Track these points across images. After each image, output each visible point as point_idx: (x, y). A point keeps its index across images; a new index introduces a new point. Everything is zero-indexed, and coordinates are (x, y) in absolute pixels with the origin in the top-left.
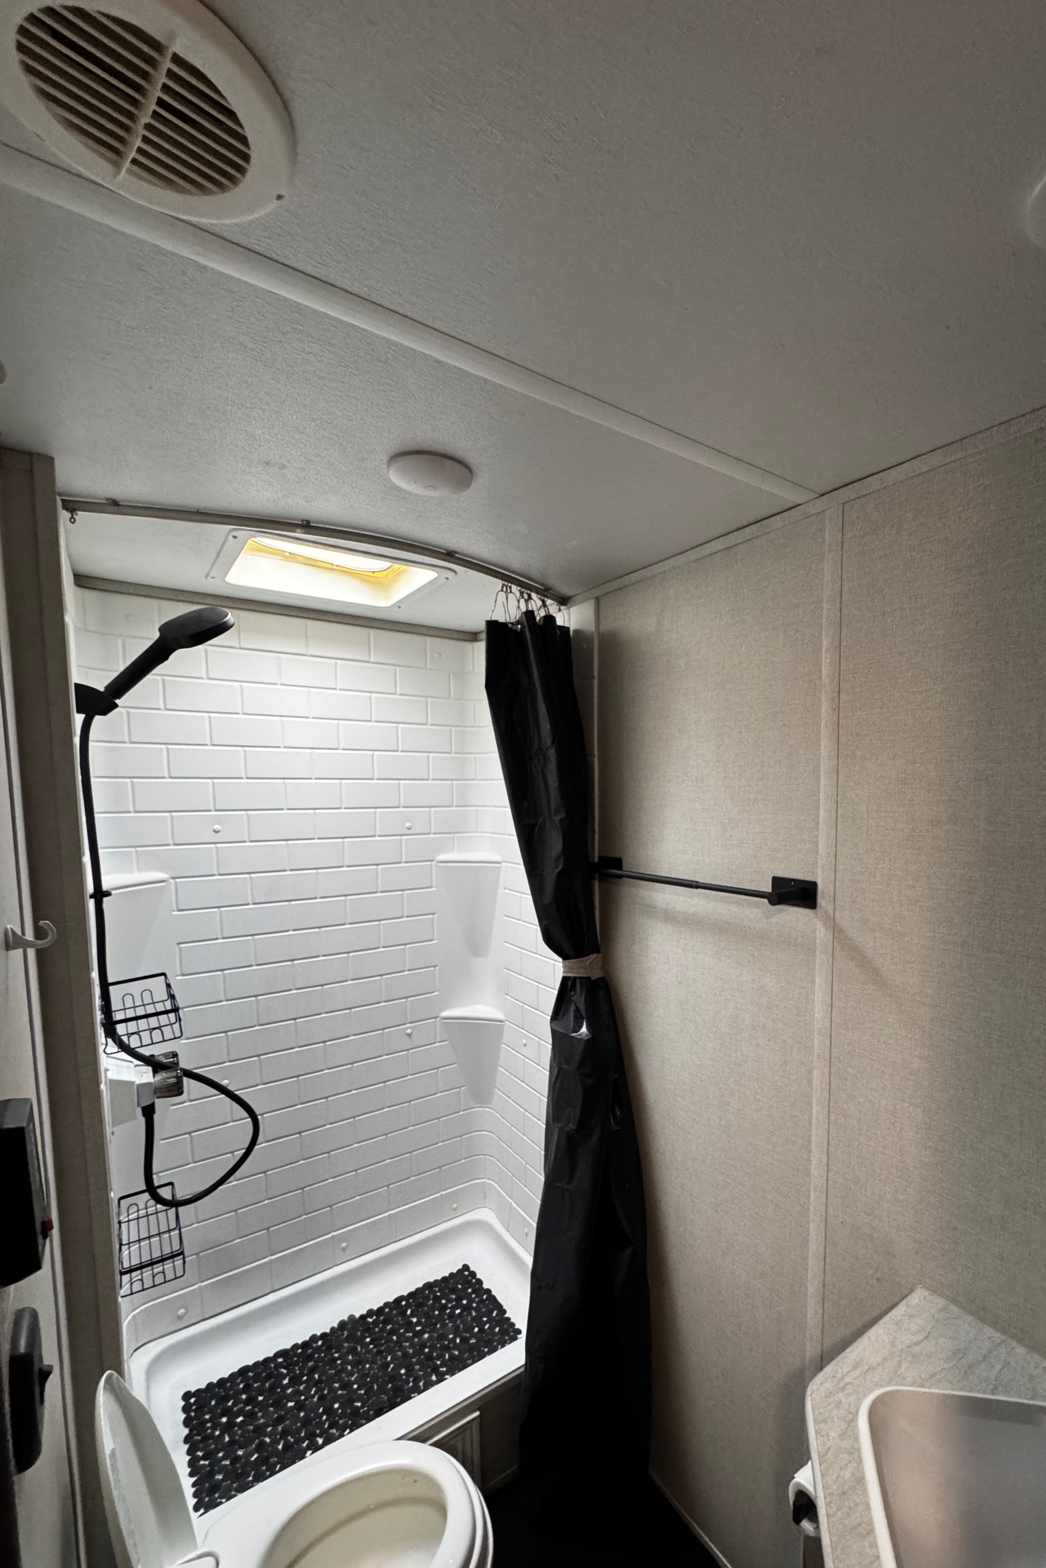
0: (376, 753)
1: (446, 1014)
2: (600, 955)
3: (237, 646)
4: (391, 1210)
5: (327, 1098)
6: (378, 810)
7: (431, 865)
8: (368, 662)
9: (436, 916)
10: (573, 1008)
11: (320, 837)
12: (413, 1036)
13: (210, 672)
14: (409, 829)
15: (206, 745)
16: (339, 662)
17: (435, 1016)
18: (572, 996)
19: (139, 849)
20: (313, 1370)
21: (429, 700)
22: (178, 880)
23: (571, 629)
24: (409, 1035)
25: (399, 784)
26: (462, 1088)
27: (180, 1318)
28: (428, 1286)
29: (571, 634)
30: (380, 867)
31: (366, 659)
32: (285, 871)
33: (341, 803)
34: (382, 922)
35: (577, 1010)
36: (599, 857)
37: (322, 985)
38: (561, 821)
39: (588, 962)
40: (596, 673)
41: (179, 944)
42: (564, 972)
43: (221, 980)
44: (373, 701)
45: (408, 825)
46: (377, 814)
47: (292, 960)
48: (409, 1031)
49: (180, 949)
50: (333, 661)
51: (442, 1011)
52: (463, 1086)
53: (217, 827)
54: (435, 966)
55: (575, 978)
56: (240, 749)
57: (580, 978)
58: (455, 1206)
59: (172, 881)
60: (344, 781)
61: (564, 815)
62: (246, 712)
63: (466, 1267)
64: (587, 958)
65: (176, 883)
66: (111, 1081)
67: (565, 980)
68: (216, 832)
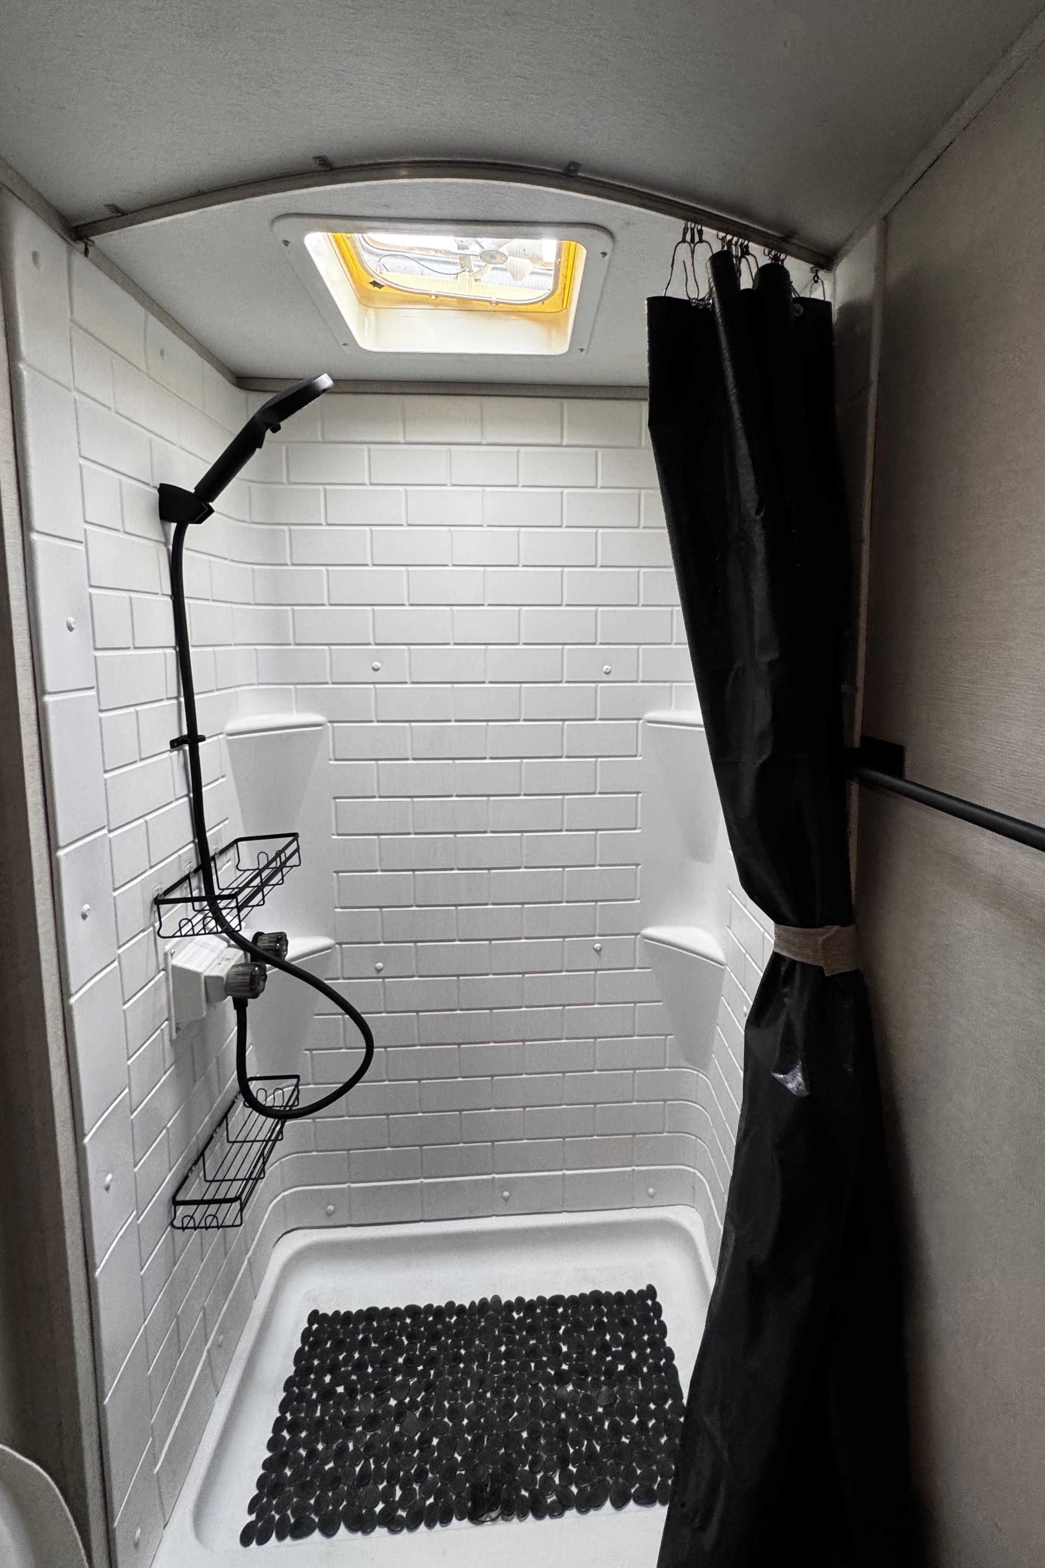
0: (566, 569)
1: (649, 931)
2: (852, 928)
3: (402, 441)
4: (568, 1170)
5: (491, 1009)
6: (567, 647)
7: (637, 724)
8: (560, 446)
9: (640, 795)
10: (783, 1018)
11: (492, 680)
12: (602, 953)
13: (372, 478)
14: (607, 673)
15: (367, 565)
16: (523, 449)
17: (635, 932)
18: (786, 995)
19: (298, 686)
20: (432, 1361)
21: (643, 492)
22: (335, 725)
23: (835, 308)
24: (598, 951)
25: (596, 611)
26: (669, 1037)
27: (329, 1214)
28: (597, 1298)
29: (835, 317)
30: (567, 723)
31: (558, 442)
32: (449, 721)
33: (519, 639)
34: (567, 797)
35: (789, 1026)
36: (863, 738)
37: (489, 869)
38: (771, 665)
39: (821, 940)
40: (874, 376)
41: (335, 798)
42: (776, 945)
43: (377, 843)
44: (565, 496)
45: (606, 668)
46: (565, 652)
47: (455, 833)
48: (597, 946)
49: (336, 803)
50: (516, 449)
51: (645, 927)
52: (671, 1035)
53: (377, 664)
54: (637, 865)
55: (793, 963)
56: (403, 568)
57: (803, 964)
58: (651, 1190)
59: (329, 724)
60: (523, 608)
61: (775, 655)
62: (410, 523)
63: (651, 1292)
64: (820, 930)
65: (333, 727)
66: (174, 967)
67: (776, 959)
68: (376, 670)
